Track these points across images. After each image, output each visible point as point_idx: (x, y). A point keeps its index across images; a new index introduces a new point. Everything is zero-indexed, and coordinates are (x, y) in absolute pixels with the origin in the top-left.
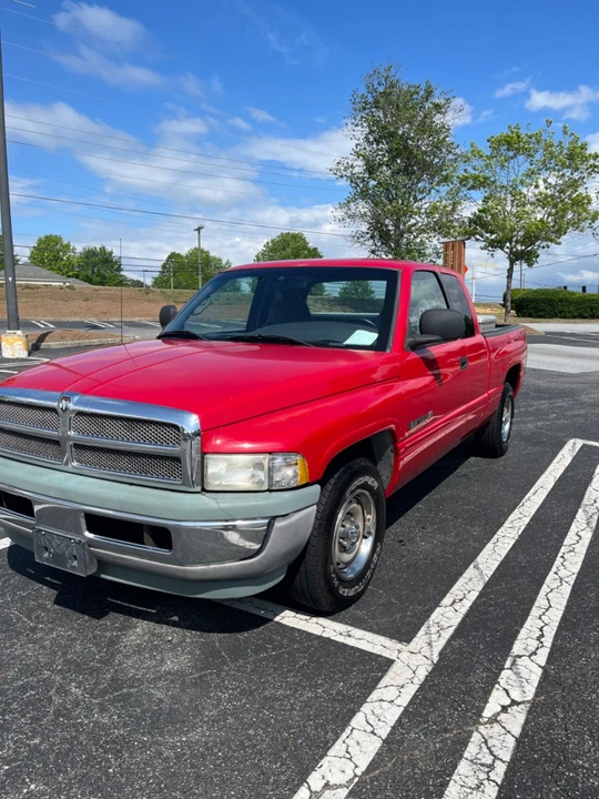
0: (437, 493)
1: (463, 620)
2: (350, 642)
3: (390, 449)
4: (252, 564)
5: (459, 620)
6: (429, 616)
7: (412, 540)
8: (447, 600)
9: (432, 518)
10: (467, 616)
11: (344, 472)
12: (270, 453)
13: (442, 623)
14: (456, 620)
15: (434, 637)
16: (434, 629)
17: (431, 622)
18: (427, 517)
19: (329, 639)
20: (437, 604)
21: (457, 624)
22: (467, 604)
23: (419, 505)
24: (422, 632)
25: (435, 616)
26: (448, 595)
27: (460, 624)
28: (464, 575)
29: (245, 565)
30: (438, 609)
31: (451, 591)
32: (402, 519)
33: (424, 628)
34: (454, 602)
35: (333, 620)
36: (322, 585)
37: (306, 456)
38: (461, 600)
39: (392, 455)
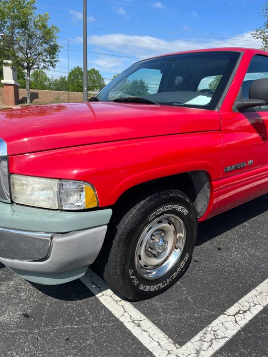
0: (263, 216)
1: (239, 333)
2: (136, 332)
3: (206, 185)
4: (42, 266)
5: (235, 332)
6: (211, 322)
7: (228, 249)
8: (232, 310)
9: (251, 234)
10: (245, 329)
11: (151, 200)
12: (60, 179)
13: (219, 332)
14: (232, 332)
15: (206, 345)
16: (209, 337)
17: (210, 329)
18: (248, 233)
19: (122, 323)
20: (222, 312)
21: (230, 336)
22: (249, 317)
23: (246, 224)
24: (197, 338)
25: (215, 324)
26: (236, 304)
27: (234, 336)
28: (258, 288)
29: (36, 265)
30: (222, 316)
31: (240, 301)
32: (229, 232)
33: (200, 334)
34: (238, 312)
35: (135, 306)
36: (121, 283)
37: (94, 185)
38: (245, 312)
39: (209, 190)
